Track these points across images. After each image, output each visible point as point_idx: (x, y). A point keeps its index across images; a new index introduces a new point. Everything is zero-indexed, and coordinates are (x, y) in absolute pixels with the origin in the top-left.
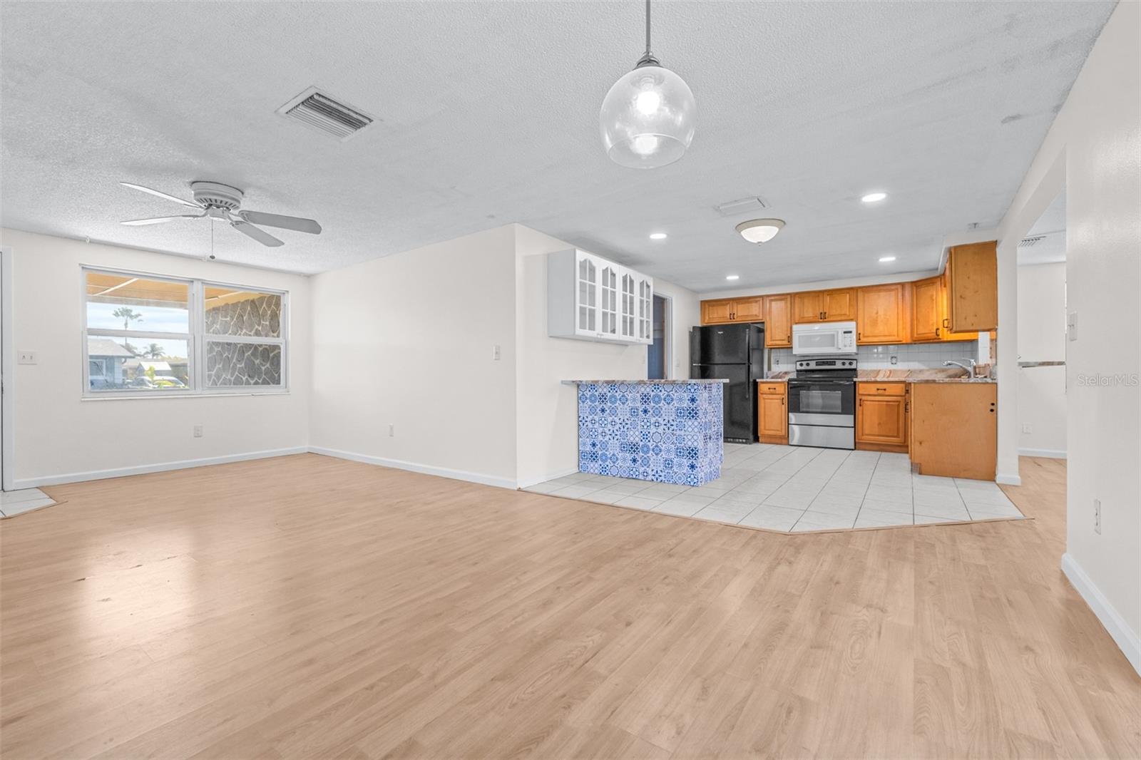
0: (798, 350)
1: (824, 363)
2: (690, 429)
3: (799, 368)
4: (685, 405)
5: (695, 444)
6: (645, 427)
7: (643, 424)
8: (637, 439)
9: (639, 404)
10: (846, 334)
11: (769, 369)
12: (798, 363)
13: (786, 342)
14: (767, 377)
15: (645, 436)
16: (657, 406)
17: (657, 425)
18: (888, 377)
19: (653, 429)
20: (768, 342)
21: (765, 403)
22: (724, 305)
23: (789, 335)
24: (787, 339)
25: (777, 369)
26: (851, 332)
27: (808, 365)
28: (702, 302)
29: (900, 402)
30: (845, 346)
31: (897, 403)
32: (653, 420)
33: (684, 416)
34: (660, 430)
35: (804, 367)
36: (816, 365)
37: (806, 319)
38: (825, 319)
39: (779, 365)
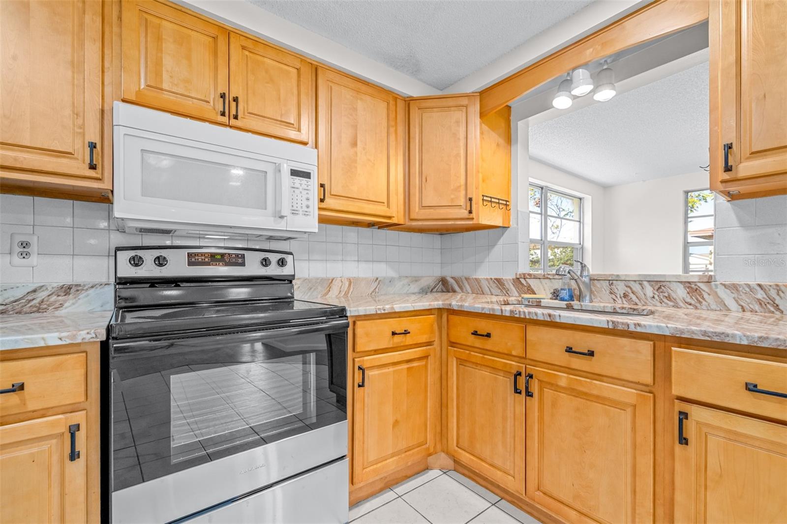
0: (131, 206)
1: (210, 259)
3: (127, 271)
10: (298, 180)
12: (124, 257)
23: (95, 139)
26: (307, 175)
27: (160, 262)
30: (294, 212)
35: (148, 270)
36: (190, 264)
37: (172, 97)
38: (236, 117)
39: (34, 259)
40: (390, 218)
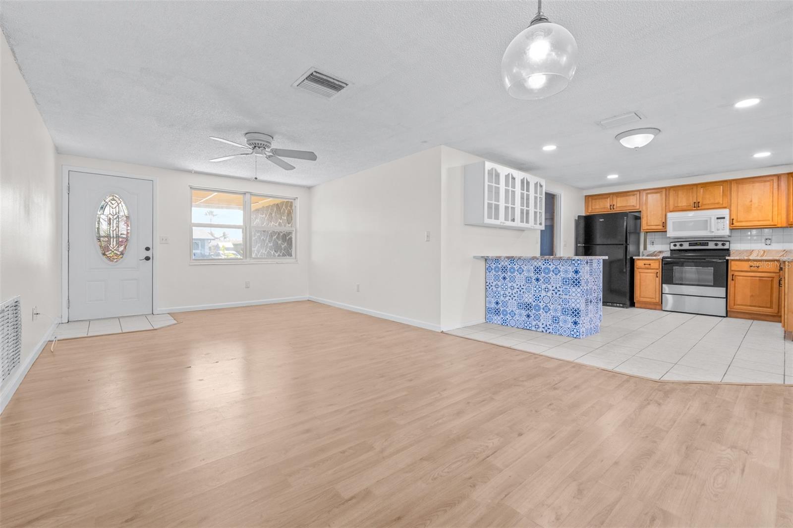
0: (671, 233)
1: (696, 244)
2: (574, 294)
3: (673, 247)
4: (570, 276)
5: (578, 305)
6: (537, 291)
7: (535, 289)
8: (530, 300)
9: (533, 274)
10: (719, 220)
11: (645, 248)
12: (672, 244)
13: (661, 227)
14: (643, 255)
15: (537, 299)
16: (547, 276)
17: (547, 290)
18: (761, 256)
19: (543, 293)
20: (644, 226)
21: (640, 276)
22: (605, 198)
23: (664, 221)
24: (661, 224)
25: (651, 248)
26: (724, 218)
27: (681, 245)
28: (586, 196)
29: (773, 277)
30: (718, 230)
31: (771, 279)
32: (544, 286)
33: (568, 284)
34: (549, 294)
35: (678, 247)
36: (690, 245)
37: (680, 207)
38: (699, 207)
39: (654, 245)
40: (776, 225)
